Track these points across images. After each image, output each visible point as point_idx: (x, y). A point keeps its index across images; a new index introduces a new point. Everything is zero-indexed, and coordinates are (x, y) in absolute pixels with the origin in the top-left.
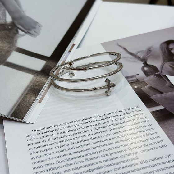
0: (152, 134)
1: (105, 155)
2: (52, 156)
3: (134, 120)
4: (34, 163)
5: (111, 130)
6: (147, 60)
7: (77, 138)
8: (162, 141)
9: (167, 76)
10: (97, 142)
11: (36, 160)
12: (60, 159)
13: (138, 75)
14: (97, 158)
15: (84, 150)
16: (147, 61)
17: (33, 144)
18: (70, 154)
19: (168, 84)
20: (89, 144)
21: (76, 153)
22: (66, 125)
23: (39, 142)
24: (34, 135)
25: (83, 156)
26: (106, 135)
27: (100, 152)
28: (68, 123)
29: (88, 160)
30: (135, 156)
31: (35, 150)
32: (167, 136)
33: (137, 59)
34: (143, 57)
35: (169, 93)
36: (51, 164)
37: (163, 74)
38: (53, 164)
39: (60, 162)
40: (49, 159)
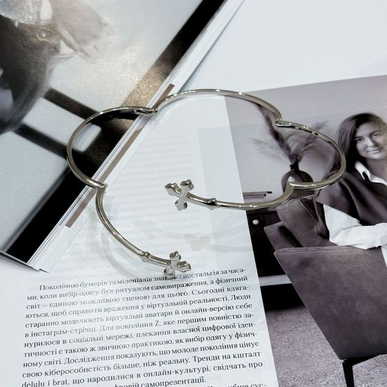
0: (247, 335)
1: (150, 364)
2: (61, 347)
3: (225, 299)
4: (27, 355)
5: (177, 313)
6: (302, 157)
7: (113, 319)
8: (257, 354)
9: (324, 206)
10: (145, 335)
11: (33, 350)
12: (72, 356)
13: (271, 193)
14: (136, 366)
15: (119, 347)
16: (300, 160)
17: (36, 316)
18: (93, 349)
19: (318, 228)
20: (130, 336)
21: (103, 348)
22: (101, 287)
23: (46, 315)
24: (41, 297)
25: (113, 357)
26: (165, 323)
27: (143, 355)
28: (106, 283)
29: (118, 367)
30: (201, 374)
31: (35, 330)
32: (272, 344)
33: (282, 152)
34: (296, 149)
35: (312, 248)
36: (55, 363)
37: (318, 201)
38: (58, 363)
39: (72, 361)
40: (54, 353)
